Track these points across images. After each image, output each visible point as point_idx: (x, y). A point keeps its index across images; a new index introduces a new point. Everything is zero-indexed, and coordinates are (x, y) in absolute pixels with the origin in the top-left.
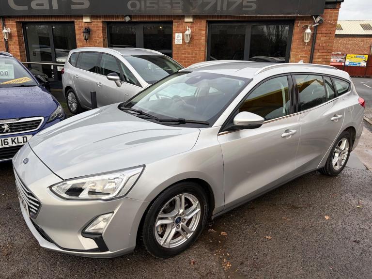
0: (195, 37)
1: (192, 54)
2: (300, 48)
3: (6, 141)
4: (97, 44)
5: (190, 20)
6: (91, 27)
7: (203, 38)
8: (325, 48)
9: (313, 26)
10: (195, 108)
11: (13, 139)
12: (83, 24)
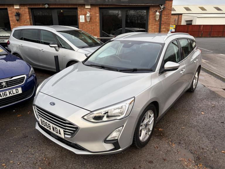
0: (93, 18)
1: (92, 28)
2: (153, 23)
3: (5, 93)
4: (25, 23)
5: (89, 7)
6: (20, 12)
7: (98, 18)
8: (166, 23)
9: (160, 10)
10: (130, 61)
11: (10, 92)
12: (14, 10)
